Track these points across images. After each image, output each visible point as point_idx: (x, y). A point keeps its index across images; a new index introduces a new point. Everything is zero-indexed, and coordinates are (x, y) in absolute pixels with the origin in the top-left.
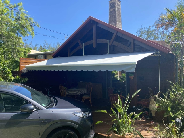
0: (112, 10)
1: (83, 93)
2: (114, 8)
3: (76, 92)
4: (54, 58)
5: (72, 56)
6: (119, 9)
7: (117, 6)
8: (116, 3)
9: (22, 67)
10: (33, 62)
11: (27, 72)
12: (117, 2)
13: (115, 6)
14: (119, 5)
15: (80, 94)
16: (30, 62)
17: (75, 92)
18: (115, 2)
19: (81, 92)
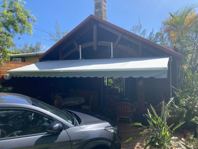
0: (97, 10)
1: (82, 103)
2: (100, 9)
3: (75, 102)
4: (40, 61)
5: (64, 59)
6: (105, 10)
7: (103, 7)
8: (102, 4)
9: (3, 72)
10: (17, 66)
11: (10, 78)
12: (103, 2)
13: (101, 7)
14: (105, 6)
15: (78, 104)
16: (12, 66)
17: (73, 101)
18: (101, 2)
19: (79, 101)
